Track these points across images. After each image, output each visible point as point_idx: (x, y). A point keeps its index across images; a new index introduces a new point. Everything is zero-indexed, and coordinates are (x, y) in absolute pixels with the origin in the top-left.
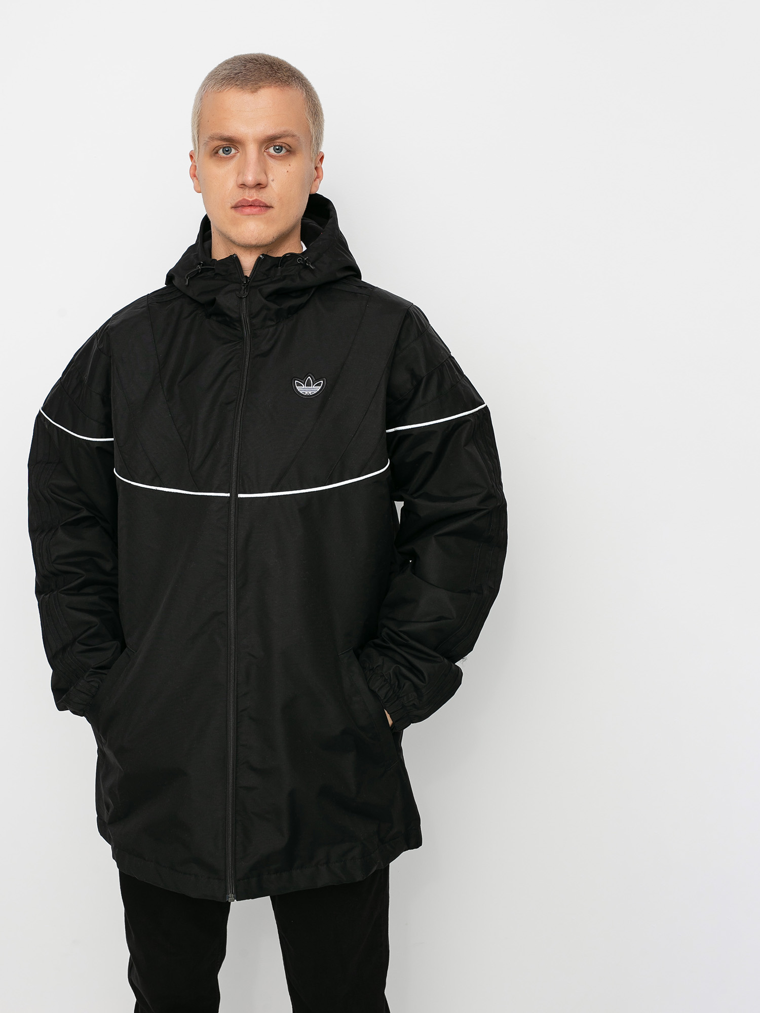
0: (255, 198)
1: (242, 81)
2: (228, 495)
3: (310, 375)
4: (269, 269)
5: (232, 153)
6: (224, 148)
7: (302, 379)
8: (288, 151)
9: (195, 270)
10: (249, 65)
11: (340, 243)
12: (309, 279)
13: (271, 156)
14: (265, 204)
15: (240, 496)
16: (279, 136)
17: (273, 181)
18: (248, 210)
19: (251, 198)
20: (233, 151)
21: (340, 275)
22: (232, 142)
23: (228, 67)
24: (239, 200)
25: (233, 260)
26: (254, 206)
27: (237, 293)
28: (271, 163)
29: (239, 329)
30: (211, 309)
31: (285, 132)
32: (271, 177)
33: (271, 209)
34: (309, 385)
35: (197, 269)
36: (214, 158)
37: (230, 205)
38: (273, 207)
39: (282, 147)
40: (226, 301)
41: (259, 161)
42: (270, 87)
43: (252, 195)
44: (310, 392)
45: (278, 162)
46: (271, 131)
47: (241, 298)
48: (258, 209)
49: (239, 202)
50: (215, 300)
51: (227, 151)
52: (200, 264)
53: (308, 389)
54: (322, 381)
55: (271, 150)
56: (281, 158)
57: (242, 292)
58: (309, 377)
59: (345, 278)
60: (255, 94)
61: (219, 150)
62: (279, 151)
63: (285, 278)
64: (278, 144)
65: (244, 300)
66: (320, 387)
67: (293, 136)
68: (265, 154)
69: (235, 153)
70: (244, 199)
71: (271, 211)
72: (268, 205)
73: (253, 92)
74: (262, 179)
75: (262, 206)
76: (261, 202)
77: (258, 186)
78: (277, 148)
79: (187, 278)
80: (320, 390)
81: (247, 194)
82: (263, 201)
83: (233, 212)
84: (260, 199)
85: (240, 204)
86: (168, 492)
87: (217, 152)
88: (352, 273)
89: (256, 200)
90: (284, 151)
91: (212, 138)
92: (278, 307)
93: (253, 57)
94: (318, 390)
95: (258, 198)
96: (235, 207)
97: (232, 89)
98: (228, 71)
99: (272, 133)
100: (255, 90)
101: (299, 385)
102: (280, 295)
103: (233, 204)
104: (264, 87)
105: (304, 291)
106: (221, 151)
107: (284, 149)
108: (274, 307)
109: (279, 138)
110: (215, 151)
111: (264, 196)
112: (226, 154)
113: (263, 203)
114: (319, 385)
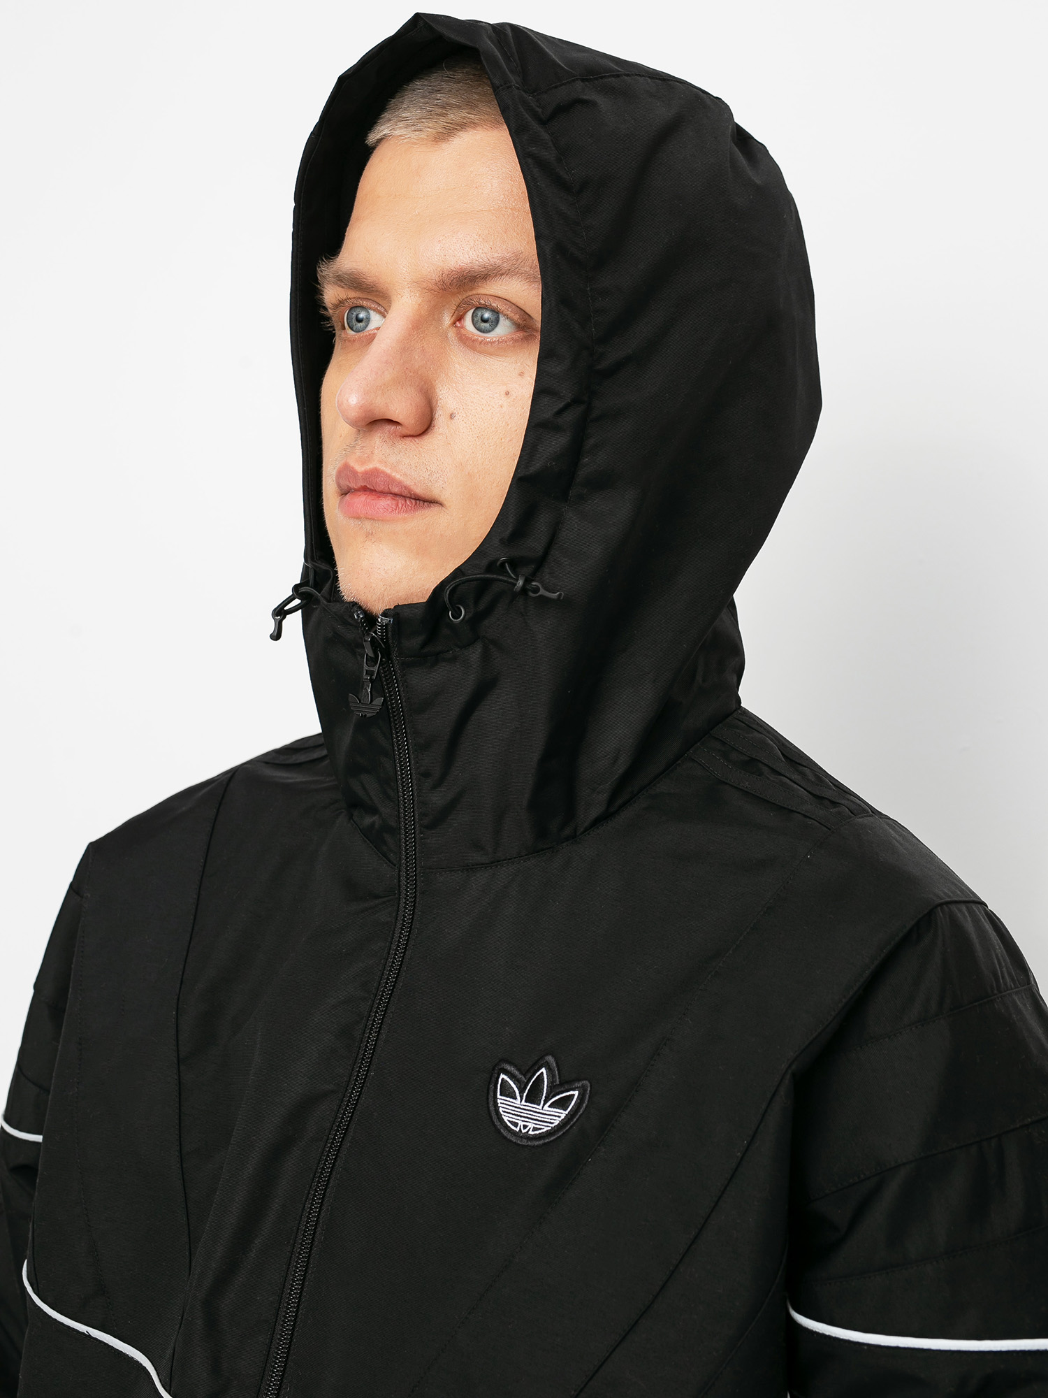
0: (372, 467)
3: (550, 1062)
5: (370, 326)
7: (525, 1072)
8: (518, 328)
13: (465, 340)
14: (410, 491)
17: (453, 417)
19: (364, 463)
20: (374, 320)
22: (372, 294)
26: (374, 490)
32: (446, 405)
33: (435, 509)
34: (533, 1098)
38: (441, 504)
39: (496, 312)
44: (530, 1126)
45: (477, 361)
48: (385, 502)
51: (356, 319)
53: (525, 1113)
54: (575, 1094)
55: (468, 322)
56: (495, 349)
58: (542, 1070)
62: (487, 325)
64: (488, 302)
66: (563, 1114)
68: (451, 331)
69: (379, 327)
70: (347, 468)
71: (431, 513)
72: (419, 491)
75: (399, 494)
76: (392, 480)
77: (386, 427)
78: (487, 315)
80: (563, 1124)
82: (398, 476)
84: (388, 471)
87: (343, 325)
89: (376, 472)
90: (504, 326)
94: (557, 1123)
95: (382, 467)
99: (465, 266)
101: (506, 1090)
107: (503, 321)
109: (490, 281)
110: (339, 319)
112: (358, 331)
113: (399, 483)
114: (562, 1104)
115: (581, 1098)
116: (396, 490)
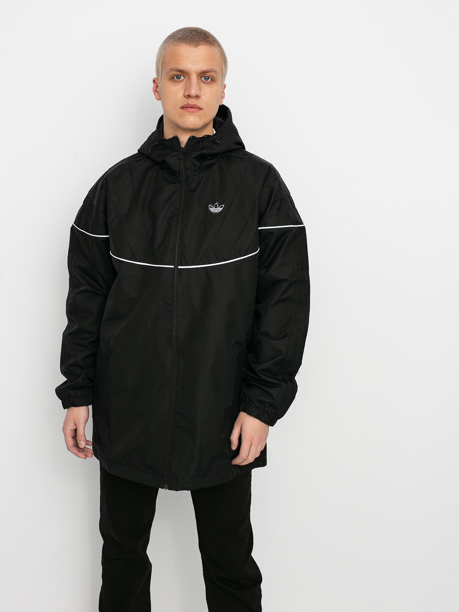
0: (194, 103)
1: (190, 40)
2: (173, 267)
3: (217, 202)
4: (195, 144)
5: (181, 79)
6: (177, 76)
7: (213, 204)
8: (212, 80)
9: (155, 144)
10: (194, 33)
11: (234, 131)
12: (217, 149)
13: (203, 82)
14: (199, 107)
15: (180, 267)
16: (208, 71)
17: (203, 95)
18: (190, 110)
19: (192, 103)
20: (182, 78)
21: (234, 147)
22: (183, 73)
23: (182, 33)
24: (185, 104)
25: (176, 139)
26: (193, 108)
27: (178, 156)
28: (203, 85)
29: (178, 176)
30: (162, 165)
31: (211, 69)
32: (202, 93)
34: (216, 207)
35: (156, 144)
36: (171, 81)
37: (179, 106)
38: (203, 109)
40: (172, 161)
41: (197, 84)
42: (204, 45)
43: (192, 102)
44: (217, 211)
45: (206, 85)
46: (204, 68)
47: (180, 159)
48: (195, 109)
49: (185, 105)
50: (165, 160)
51: (178, 77)
52: (157, 141)
53: (215, 210)
54: (223, 205)
55: (203, 79)
56: (208, 83)
57: (180, 156)
58: (216, 203)
59: (236, 149)
60: (197, 48)
61: (174, 77)
62: (207, 79)
63: (203, 149)
64: (207, 76)
65: (182, 160)
66: (222, 208)
67: (216, 72)
68: (200, 80)
69: (184, 79)
70: (188, 104)
71: (202, 111)
72: (201, 107)
73: (196, 47)
74: (198, 93)
75: (198, 108)
76: (197, 105)
77: (196, 97)
79: (150, 149)
80: (222, 210)
81: (190, 101)
82: (198, 105)
83: (181, 110)
85: (185, 106)
86: (140, 265)
87: (173, 78)
88: (241, 147)
89: (195, 104)
90: (210, 80)
91: (172, 70)
92: (200, 165)
93: (195, 29)
94: (221, 210)
95: (196, 104)
96: (182, 108)
97: (184, 44)
98: (182, 35)
99: (205, 70)
100: (196, 46)
101: (211, 207)
102: (201, 158)
103: (182, 105)
104: (201, 45)
105: (214, 155)
106: (175, 78)
107: (210, 79)
108: (198, 164)
109: (209, 72)
110: (173, 77)
111: (198, 103)
112: (178, 79)
113: (198, 106)
114: (221, 207)
115: (224, 206)
116: (197, 107)
